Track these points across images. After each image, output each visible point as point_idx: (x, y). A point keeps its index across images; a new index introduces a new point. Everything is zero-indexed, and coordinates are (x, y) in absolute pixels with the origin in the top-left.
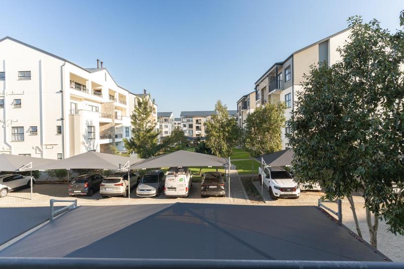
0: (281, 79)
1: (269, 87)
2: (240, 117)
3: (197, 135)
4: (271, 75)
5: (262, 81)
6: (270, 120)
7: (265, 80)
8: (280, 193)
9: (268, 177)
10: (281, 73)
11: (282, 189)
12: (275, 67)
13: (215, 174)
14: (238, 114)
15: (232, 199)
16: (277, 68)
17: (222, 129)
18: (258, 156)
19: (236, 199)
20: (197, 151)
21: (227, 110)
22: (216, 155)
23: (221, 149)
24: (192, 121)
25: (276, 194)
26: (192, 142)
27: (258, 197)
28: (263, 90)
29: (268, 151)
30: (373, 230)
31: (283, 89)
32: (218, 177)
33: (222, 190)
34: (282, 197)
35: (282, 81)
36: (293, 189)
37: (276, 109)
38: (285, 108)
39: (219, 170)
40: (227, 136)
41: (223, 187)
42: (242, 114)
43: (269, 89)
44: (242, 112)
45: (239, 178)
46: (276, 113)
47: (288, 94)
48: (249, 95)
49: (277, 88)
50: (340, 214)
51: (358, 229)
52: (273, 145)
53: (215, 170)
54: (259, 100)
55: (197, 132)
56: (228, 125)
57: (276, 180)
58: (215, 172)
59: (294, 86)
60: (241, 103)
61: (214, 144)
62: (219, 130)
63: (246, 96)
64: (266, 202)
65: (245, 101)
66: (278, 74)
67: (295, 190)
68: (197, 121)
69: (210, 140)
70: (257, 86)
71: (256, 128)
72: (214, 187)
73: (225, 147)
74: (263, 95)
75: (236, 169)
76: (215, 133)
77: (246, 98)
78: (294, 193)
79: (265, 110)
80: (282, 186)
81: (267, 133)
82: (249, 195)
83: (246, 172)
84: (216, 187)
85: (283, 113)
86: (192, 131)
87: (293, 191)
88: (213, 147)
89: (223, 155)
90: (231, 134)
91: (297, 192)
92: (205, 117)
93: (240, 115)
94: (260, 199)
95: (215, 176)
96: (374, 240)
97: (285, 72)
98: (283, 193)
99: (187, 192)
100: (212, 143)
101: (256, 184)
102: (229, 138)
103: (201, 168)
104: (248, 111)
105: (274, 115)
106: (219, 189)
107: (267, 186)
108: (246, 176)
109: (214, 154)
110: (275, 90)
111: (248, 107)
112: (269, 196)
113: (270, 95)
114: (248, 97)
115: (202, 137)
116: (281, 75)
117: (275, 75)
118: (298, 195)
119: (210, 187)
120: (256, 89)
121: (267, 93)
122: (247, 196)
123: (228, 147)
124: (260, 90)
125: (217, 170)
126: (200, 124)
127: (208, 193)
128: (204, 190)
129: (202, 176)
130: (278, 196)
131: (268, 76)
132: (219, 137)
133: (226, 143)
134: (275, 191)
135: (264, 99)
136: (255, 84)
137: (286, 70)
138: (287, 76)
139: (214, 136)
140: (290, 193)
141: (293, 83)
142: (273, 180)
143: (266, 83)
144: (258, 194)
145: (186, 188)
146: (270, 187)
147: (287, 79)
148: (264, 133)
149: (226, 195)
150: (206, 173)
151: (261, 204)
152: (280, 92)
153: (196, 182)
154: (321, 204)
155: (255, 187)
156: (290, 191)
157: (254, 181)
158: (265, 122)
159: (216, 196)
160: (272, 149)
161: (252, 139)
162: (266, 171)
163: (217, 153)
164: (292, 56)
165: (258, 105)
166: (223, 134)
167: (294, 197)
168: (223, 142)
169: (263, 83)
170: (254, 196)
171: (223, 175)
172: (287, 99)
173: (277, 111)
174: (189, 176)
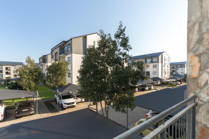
0: (66, 49)
1: (59, 52)
2: (41, 67)
3: (6, 78)
4: (61, 47)
5: (55, 49)
6: (61, 69)
7: (57, 49)
8: (67, 106)
9: (60, 99)
10: (66, 46)
11: (68, 104)
12: (63, 43)
13: (26, 102)
14: (40, 65)
15: (39, 115)
16: (64, 43)
17: (31, 74)
18: (54, 88)
19: (42, 115)
20: (10, 88)
21: (34, 63)
22: (27, 90)
23: (30, 86)
24: (2, 68)
25: (65, 107)
26: (3, 83)
27: (55, 110)
28: (56, 54)
29: (60, 86)
30: (107, 112)
31: (67, 55)
32: (29, 103)
33: (32, 110)
34: (68, 108)
35: (66, 50)
36: (73, 103)
37: (64, 64)
38: (68, 64)
39: (29, 99)
40: (35, 78)
41: (33, 109)
42: (43, 66)
43: (60, 53)
44: (43, 64)
45: (43, 102)
46: (64, 66)
47: (69, 57)
48: (47, 55)
49: (64, 54)
50: (97, 109)
51: (103, 114)
52: (62, 82)
53: (25, 100)
54: (53, 59)
55: (7, 76)
56: (35, 72)
57: (65, 100)
58: (26, 101)
59: (73, 54)
60: (42, 59)
61: (25, 83)
62: (29, 74)
63: (45, 56)
64: (60, 112)
65: (45, 58)
66: (64, 46)
67: (74, 103)
68: (7, 68)
69: (22, 81)
70: (52, 51)
71: (53, 74)
72: (26, 110)
73: (33, 84)
74: (56, 56)
75: (40, 97)
76: (26, 76)
77: (45, 57)
78: (73, 105)
79: (58, 64)
80: (68, 102)
81: (59, 76)
82: (49, 110)
83: (47, 98)
84: (28, 110)
85: (67, 66)
86: (2, 75)
87: (73, 104)
88: (24, 85)
89: (31, 90)
90: (37, 77)
91: (75, 104)
92: (13, 66)
93: (41, 66)
94: (57, 111)
95: (26, 103)
96: (107, 116)
97: (68, 46)
98: (68, 106)
99: (3, 118)
100: (24, 82)
101: (53, 104)
102: (36, 79)
103: (14, 99)
104: (46, 64)
105: (63, 67)
106: (30, 110)
107: (60, 104)
108: (47, 100)
109: (25, 90)
110: (63, 54)
111: (46, 62)
112: (61, 108)
113: (60, 57)
114: (46, 56)
115: (11, 79)
116: (66, 47)
117: (63, 47)
118: (75, 105)
119: (23, 111)
120: (51, 52)
121: (58, 56)
122: (48, 111)
123: (35, 85)
124: (54, 53)
125: (27, 99)
126: (10, 70)
127: (22, 115)
128: (19, 113)
129: (16, 104)
130: (66, 107)
131: (58, 47)
132: (29, 79)
133: (34, 83)
134: (64, 105)
135: (57, 59)
136: (51, 49)
137: (68, 45)
138: (69, 49)
139: (25, 78)
140: (72, 105)
141: (72, 53)
142: (63, 100)
143: (58, 50)
144: (55, 108)
145: (2, 115)
146: (62, 104)
147: (69, 50)
148: (58, 76)
149: (35, 113)
150: (19, 102)
151: (57, 114)
152: (65, 56)
153: (9, 109)
154: (89, 107)
155: (52, 105)
156: (72, 104)
157: (52, 102)
158: (58, 70)
159: (27, 116)
160: (62, 84)
161: (51, 80)
162: (59, 96)
163: (28, 88)
164: (71, 39)
165: (53, 61)
166: (32, 77)
167: (74, 107)
168: (32, 82)
169: (56, 50)
170: (53, 110)
171: (32, 102)
172: (69, 60)
173: (64, 65)
174: (4, 106)
